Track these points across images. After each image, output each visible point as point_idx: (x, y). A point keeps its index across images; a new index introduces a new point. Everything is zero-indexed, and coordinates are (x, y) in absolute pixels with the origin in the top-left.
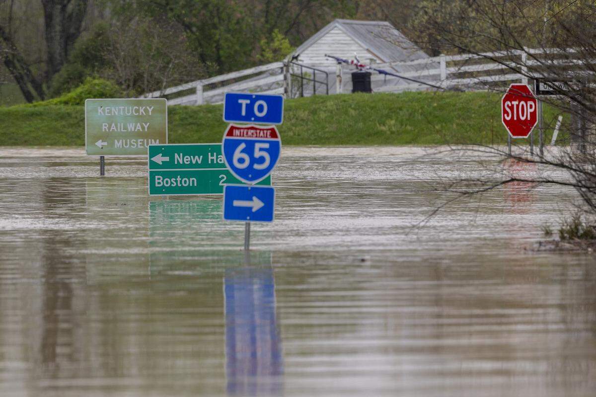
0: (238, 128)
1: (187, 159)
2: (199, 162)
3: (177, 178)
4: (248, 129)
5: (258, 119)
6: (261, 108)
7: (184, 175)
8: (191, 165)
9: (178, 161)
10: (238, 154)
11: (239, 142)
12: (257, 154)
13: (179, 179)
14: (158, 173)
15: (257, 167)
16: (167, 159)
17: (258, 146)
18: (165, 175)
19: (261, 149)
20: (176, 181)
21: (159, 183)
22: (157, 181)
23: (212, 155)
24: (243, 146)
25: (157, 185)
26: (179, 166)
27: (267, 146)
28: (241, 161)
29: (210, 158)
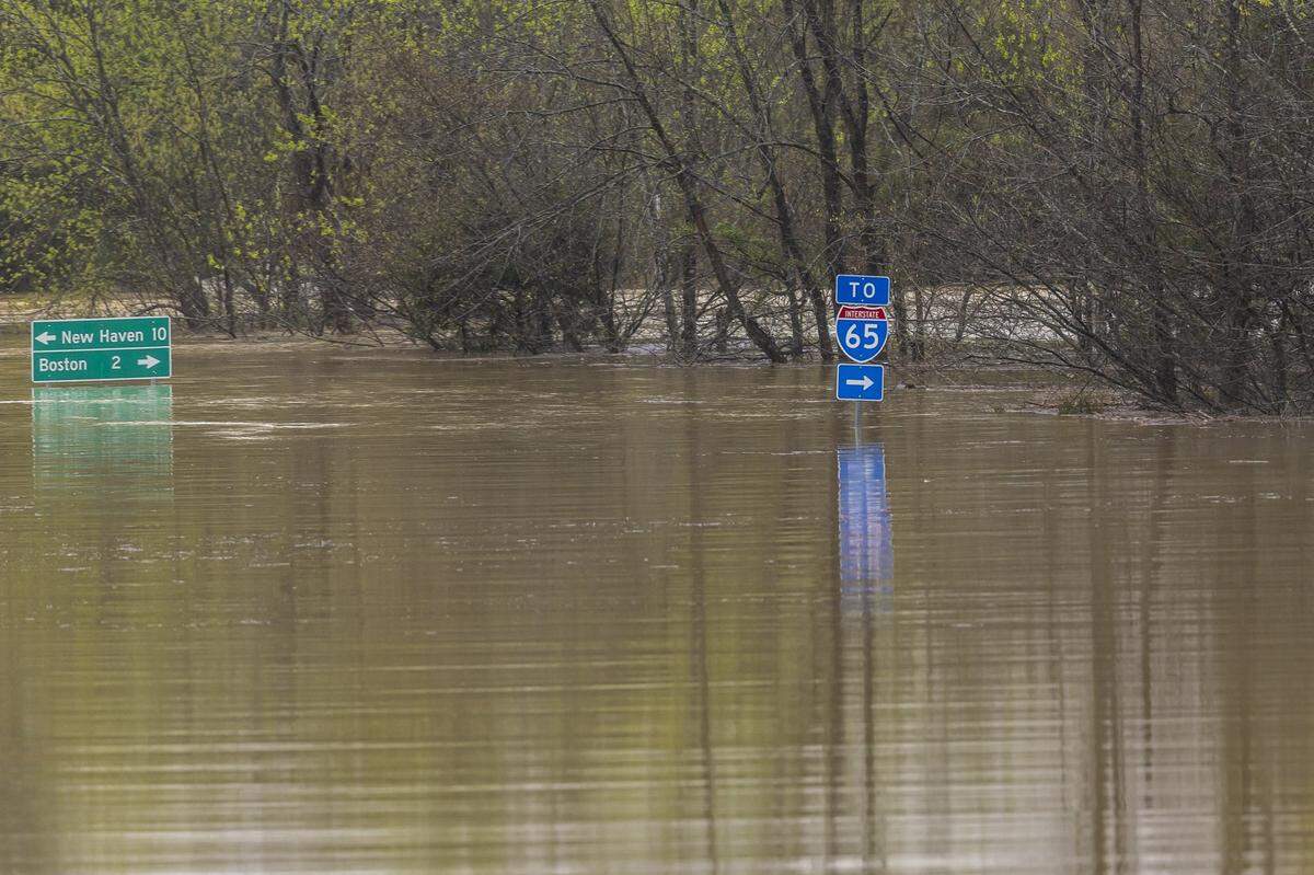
0: (849, 310)
1: (76, 338)
2: (90, 341)
3: (63, 360)
4: (858, 310)
5: (867, 300)
6: (869, 291)
7: (72, 356)
8: (81, 345)
9: (66, 341)
10: (849, 335)
11: (851, 323)
12: (867, 334)
13: (67, 362)
14: (43, 356)
15: (866, 346)
16: (53, 338)
17: (867, 326)
18: (51, 357)
19: (870, 330)
20: (64, 365)
21: (44, 367)
22: (42, 365)
23: (104, 333)
24: (854, 326)
25: (42, 370)
26: (68, 346)
27: (875, 326)
28: (853, 341)
29: (102, 336)
